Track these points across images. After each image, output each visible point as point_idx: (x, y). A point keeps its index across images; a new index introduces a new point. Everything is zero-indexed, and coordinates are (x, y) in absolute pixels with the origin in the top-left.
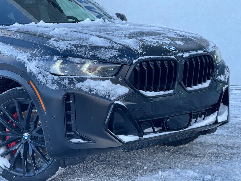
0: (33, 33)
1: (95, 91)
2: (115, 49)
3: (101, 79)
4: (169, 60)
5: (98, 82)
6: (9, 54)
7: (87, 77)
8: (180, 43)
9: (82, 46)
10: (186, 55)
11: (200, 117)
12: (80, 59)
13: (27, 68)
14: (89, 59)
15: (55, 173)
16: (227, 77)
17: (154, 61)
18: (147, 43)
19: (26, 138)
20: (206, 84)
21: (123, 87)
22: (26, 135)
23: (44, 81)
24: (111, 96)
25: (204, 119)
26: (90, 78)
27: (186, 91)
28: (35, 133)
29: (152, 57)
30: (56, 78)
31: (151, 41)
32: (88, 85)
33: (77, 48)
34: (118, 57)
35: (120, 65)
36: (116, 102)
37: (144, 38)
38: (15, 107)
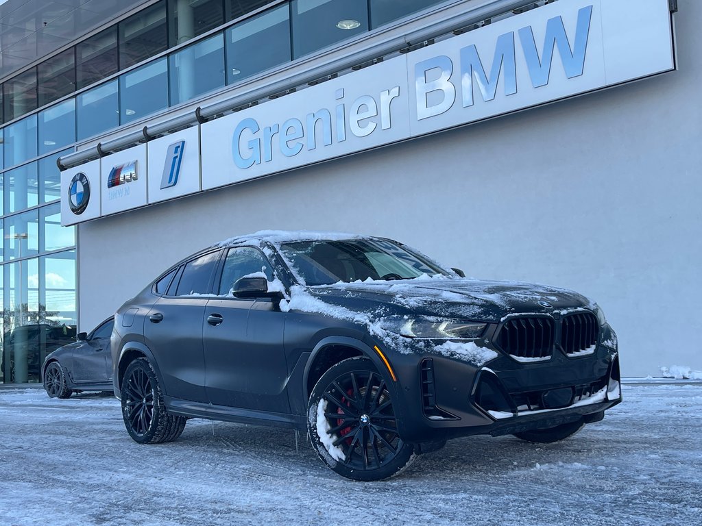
0: (369, 291)
1: (458, 355)
2: (476, 305)
3: (462, 341)
4: (544, 319)
5: (460, 344)
6: (343, 316)
7: (446, 338)
8: (553, 298)
9: (436, 303)
10: (564, 312)
11: (585, 394)
12: (436, 318)
13: (371, 331)
14: (447, 317)
15: (404, 465)
16: (615, 343)
17: (525, 318)
18: (513, 298)
19: (365, 421)
20: (591, 350)
21: (490, 350)
22: (364, 418)
23: (393, 345)
24: (477, 361)
25: (590, 396)
26: (450, 340)
27: (567, 357)
28: (376, 414)
29: (523, 314)
30: (408, 340)
31: (517, 296)
32: (448, 348)
33: (430, 304)
34: (482, 314)
35: (485, 324)
36: (484, 369)
37: (508, 293)
38: (351, 382)
